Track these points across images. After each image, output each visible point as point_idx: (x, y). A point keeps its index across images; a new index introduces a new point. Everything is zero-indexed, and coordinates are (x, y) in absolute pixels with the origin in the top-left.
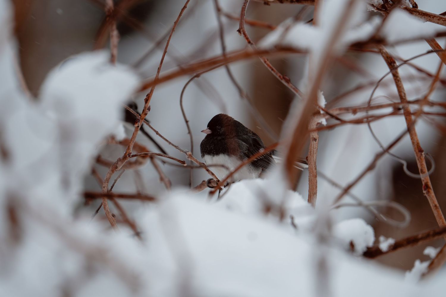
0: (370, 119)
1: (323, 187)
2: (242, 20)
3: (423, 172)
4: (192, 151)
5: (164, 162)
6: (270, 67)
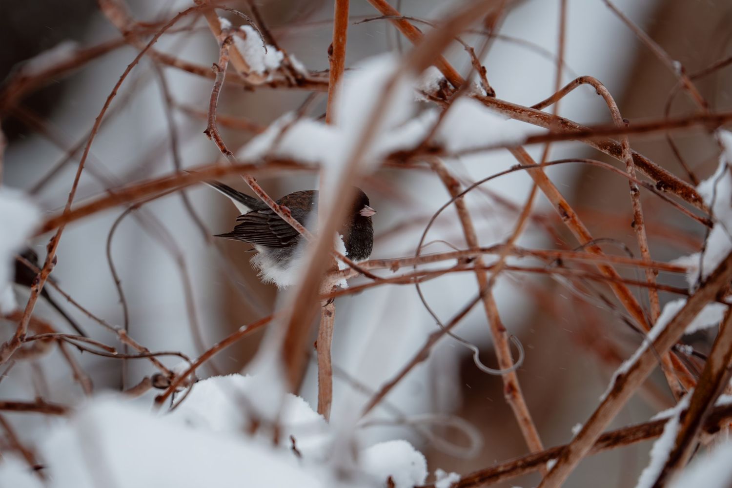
0: (419, 277)
1: (341, 392)
2: (212, 115)
3: (505, 365)
4: (126, 328)
5: (81, 349)
6: (260, 192)
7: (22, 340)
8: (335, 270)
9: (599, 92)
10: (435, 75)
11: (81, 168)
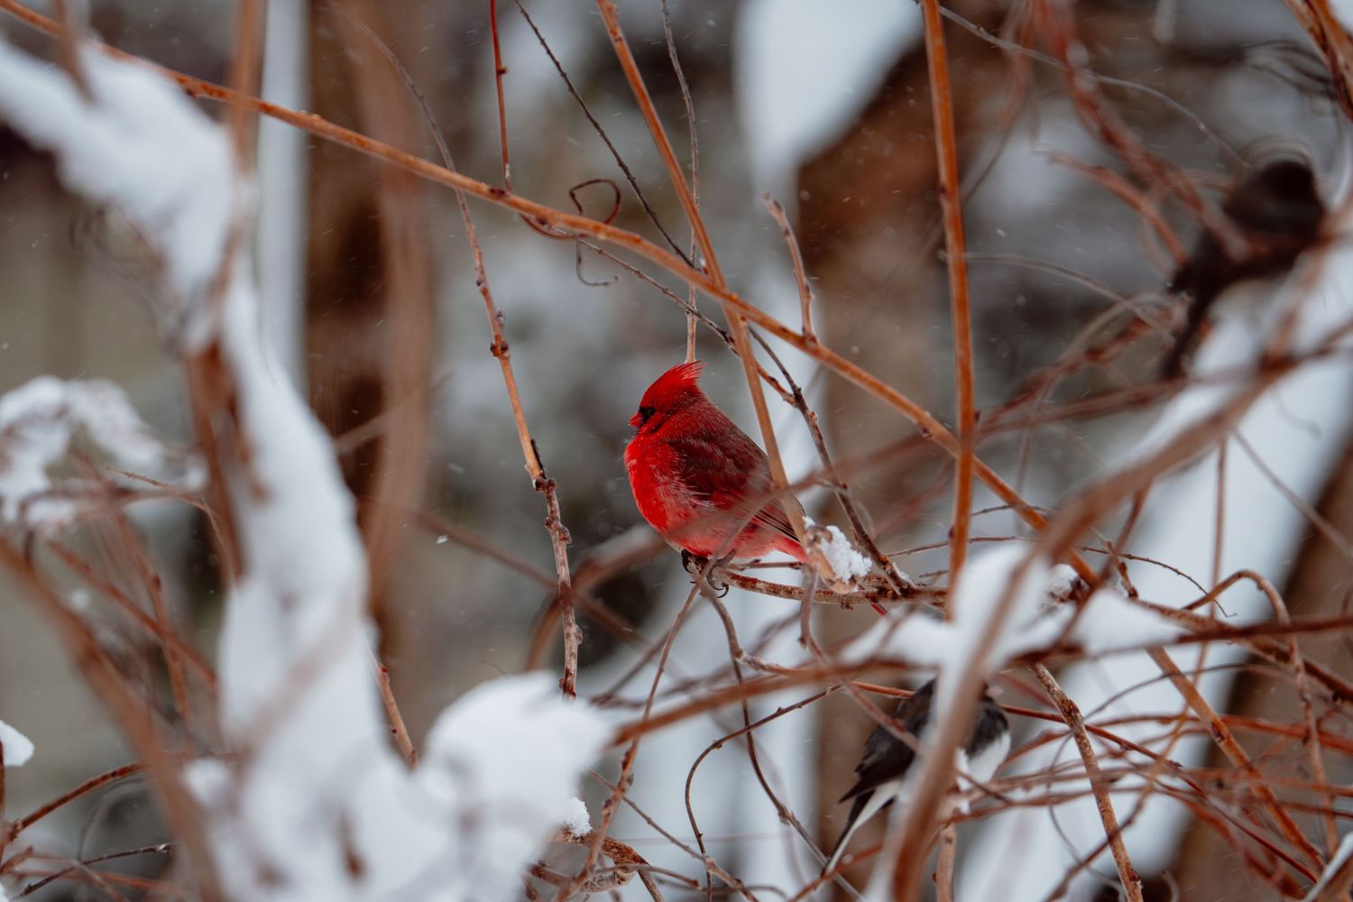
0: (1053, 800)
7: (592, 871)
8: (956, 790)
9: (1261, 587)
10: (1067, 573)
11: (661, 671)
